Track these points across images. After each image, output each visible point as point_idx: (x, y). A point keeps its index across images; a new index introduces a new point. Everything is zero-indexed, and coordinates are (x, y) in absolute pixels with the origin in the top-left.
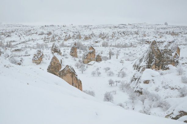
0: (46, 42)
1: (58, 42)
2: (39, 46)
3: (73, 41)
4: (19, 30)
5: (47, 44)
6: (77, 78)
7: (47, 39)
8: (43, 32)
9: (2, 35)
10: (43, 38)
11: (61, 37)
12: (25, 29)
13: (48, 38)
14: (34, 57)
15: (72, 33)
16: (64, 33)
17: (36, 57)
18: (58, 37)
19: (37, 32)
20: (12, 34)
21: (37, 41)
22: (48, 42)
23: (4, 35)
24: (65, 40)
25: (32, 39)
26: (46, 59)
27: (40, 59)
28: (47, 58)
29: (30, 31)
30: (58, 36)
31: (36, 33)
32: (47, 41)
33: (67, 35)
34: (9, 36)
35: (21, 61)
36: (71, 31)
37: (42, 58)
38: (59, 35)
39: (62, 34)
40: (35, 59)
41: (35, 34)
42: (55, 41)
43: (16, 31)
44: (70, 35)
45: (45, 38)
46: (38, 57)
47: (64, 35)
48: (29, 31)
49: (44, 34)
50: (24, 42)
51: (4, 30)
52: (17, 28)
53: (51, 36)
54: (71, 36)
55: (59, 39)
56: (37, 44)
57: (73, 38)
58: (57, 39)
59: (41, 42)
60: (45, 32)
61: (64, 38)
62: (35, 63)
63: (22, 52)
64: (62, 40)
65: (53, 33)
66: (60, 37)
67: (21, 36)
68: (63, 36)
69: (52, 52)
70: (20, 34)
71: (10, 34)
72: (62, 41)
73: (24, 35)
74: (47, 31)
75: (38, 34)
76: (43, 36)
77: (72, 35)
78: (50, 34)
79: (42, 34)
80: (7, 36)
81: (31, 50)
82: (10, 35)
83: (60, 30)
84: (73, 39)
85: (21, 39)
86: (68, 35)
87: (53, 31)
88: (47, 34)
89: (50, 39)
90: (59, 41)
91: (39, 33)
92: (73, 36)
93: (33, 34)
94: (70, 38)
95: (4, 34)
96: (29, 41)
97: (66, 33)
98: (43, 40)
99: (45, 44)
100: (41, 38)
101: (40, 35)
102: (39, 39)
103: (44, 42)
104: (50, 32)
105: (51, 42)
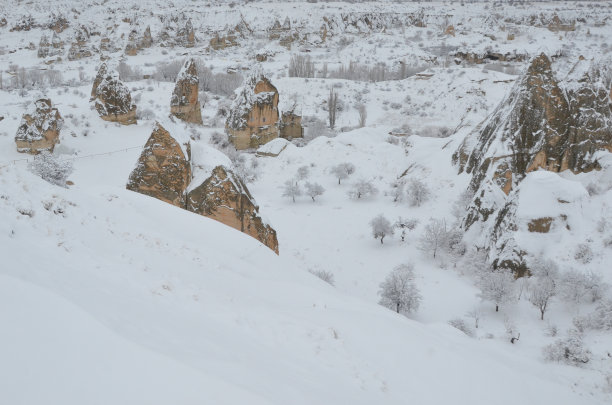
0: (48, 58)
1: (102, 59)
2: (23, 75)
3: (164, 53)
5: (57, 67)
6: (259, 218)
7: (51, 49)
8: (31, 20)
10: (37, 42)
11: (111, 37)
13: (55, 45)
14: (25, 127)
15: (157, 20)
16: (126, 20)
17: (32, 128)
18: (97, 37)
19: (4, 20)
21: (7, 54)
22: (59, 60)
24: (131, 50)
26: (74, 135)
27: (49, 134)
28: (79, 131)
30: (99, 34)
31: (3, 23)
32: (55, 57)
33: (138, 29)
36: (152, 14)
37: (57, 133)
38: (103, 31)
39: (116, 26)
40: (29, 137)
42: (87, 54)
44: (148, 30)
45: (44, 42)
46: (39, 128)
47: (124, 29)
49: (34, 27)
53: (67, 35)
54: (154, 35)
55: (102, 47)
56: (14, 68)
57: (164, 43)
58: (97, 45)
59: (28, 61)
60: (42, 18)
61: (126, 41)
64: (117, 50)
65: (73, 22)
66: (108, 40)
68: (119, 32)
69: (93, 103)
72: (119, 53)
74: (48, 13)
75: (9, 27)
76: (35, 36)
77: (156, 29)
78: (60, 24)
79: (27, 26)
83: (101, 8)
84: (162, 45)
86: (142, 29)
87: (72, 14)
88: (51, 27)
89: (68, 47)
90: (105, 53)
91: (12, 22)
92: (164, 36)
94: (147, 42)
97: (131, 23)
98: (36, 51)
99: (45, 66)
100: (28, 45)
101: (18, 28)
102: (17, 49)
103: (42, 59)
104: (62, 18)
105: (70, 59)
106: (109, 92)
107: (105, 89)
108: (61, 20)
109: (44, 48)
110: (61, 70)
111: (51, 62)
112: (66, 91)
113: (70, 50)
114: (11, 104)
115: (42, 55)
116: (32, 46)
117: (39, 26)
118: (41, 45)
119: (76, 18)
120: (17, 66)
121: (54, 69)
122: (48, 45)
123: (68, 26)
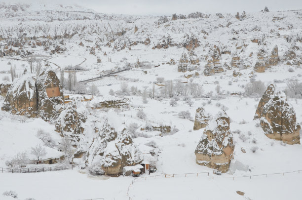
0: (188, 73)
1: (235, 75)
2: (171, 88)
3: (291, 71)
4: (88, 29)
5: (196, 80)
7: (189, 65)
8: (169, 39)
9: (38, 48)
10: (177, 59)
11: (241, 55)
12: (107, 26)
13: (192, 62)
14: (205, 141)
15: (284, 41)
16: (254, 41)
17: (213, 142)
18: (227, 55)
19: (148, 40)
20: (68, 44)
21: (153, 68)
22: (197, 74)
23: (42, 47)
24: (259, 68)
25: (138, 62)
27: (226, 150)
29: (123, 33)
30: (229, 52)
31: (147, 42)
32: (193, 72)
33: (265, 48)
34: (58, 50)
35: (153, 154)
36: (279, 35)
38: (233, 49)
39: (245, 46)
40: (209, 151)
41: (143, 46)
42: (220, 70)
43: (79, 32)
44: (276, 49)
45: (184, 59)
46: (220, 143)
47: (253, 48)
48: (119, 34)
49: (172, 45)
50: (111, 74)
51: (40, 28)
52: (82, 23)
53: (199, 52)
54: (281, 54)
55: (233, 64)
56: (160, 80)
57: (291, 61)
58: (229, 62)
59: (172, 75)
60: (178, 38)
61: (255, 60)
62: (210, 165)
63: (127, 112)
64: (246, 67)
65: (203, 42)
66: (238, 58)
67: (96, 50)
68: (248, 51)
69: (258, 121)
70: (92, 45)
71: (62, 43)
72: (249, 70)
73: (105, 49)
74: (183, 35)
75: (152, 46)
77: (283, 49)
79: (167, 44)
80: (53, 52)
81: (146, 102)
82: (62, 47)
84: (289, 64)
85: (99, 61)
86: (269, 49)
87: (202, 35)
88: (185, 46)
89: (203, 64)
90: (237, 70)
91: (155, 41)
92: (291, 55)
93: (136, 44)
94: (274, 60)
95: (44, 43)
96: (128, 68)
97: (259, 43)
98: (176, 66)
99: (186, 80)
100: (169, 61)
101: (159, 47)
102: (160, 64)
103: (182, 74)
104: (195, 38)
105: (206, 74)
106: (276, 112)
107: (272, 108)
108: (193, 40)
109: (184, 64)
110: (200, 84)
111: (190, 76)
112: (209, 103)
113: (206, 66)
114: (165, 112)
115: (181, 69)
116: (172, 62)
117: (176, 45)
118: (181, 61)
119: (205, 38)
120: (163, 79)
121: (194, 82)
122: (187, 61)
123: (198, 45)
